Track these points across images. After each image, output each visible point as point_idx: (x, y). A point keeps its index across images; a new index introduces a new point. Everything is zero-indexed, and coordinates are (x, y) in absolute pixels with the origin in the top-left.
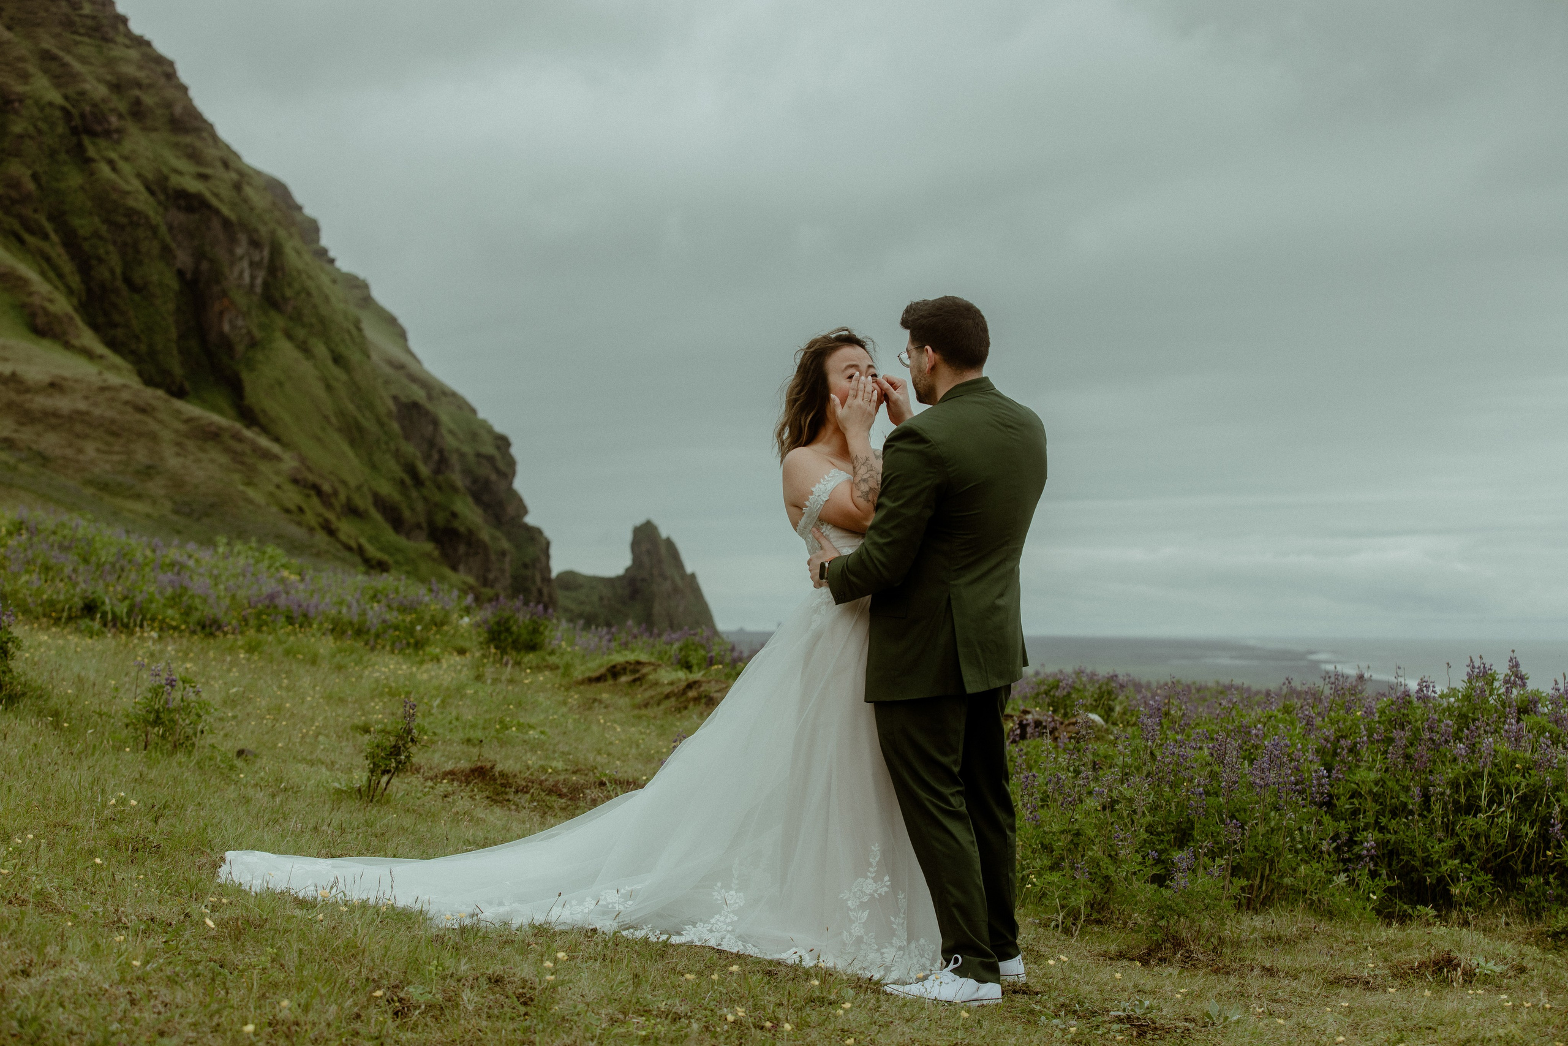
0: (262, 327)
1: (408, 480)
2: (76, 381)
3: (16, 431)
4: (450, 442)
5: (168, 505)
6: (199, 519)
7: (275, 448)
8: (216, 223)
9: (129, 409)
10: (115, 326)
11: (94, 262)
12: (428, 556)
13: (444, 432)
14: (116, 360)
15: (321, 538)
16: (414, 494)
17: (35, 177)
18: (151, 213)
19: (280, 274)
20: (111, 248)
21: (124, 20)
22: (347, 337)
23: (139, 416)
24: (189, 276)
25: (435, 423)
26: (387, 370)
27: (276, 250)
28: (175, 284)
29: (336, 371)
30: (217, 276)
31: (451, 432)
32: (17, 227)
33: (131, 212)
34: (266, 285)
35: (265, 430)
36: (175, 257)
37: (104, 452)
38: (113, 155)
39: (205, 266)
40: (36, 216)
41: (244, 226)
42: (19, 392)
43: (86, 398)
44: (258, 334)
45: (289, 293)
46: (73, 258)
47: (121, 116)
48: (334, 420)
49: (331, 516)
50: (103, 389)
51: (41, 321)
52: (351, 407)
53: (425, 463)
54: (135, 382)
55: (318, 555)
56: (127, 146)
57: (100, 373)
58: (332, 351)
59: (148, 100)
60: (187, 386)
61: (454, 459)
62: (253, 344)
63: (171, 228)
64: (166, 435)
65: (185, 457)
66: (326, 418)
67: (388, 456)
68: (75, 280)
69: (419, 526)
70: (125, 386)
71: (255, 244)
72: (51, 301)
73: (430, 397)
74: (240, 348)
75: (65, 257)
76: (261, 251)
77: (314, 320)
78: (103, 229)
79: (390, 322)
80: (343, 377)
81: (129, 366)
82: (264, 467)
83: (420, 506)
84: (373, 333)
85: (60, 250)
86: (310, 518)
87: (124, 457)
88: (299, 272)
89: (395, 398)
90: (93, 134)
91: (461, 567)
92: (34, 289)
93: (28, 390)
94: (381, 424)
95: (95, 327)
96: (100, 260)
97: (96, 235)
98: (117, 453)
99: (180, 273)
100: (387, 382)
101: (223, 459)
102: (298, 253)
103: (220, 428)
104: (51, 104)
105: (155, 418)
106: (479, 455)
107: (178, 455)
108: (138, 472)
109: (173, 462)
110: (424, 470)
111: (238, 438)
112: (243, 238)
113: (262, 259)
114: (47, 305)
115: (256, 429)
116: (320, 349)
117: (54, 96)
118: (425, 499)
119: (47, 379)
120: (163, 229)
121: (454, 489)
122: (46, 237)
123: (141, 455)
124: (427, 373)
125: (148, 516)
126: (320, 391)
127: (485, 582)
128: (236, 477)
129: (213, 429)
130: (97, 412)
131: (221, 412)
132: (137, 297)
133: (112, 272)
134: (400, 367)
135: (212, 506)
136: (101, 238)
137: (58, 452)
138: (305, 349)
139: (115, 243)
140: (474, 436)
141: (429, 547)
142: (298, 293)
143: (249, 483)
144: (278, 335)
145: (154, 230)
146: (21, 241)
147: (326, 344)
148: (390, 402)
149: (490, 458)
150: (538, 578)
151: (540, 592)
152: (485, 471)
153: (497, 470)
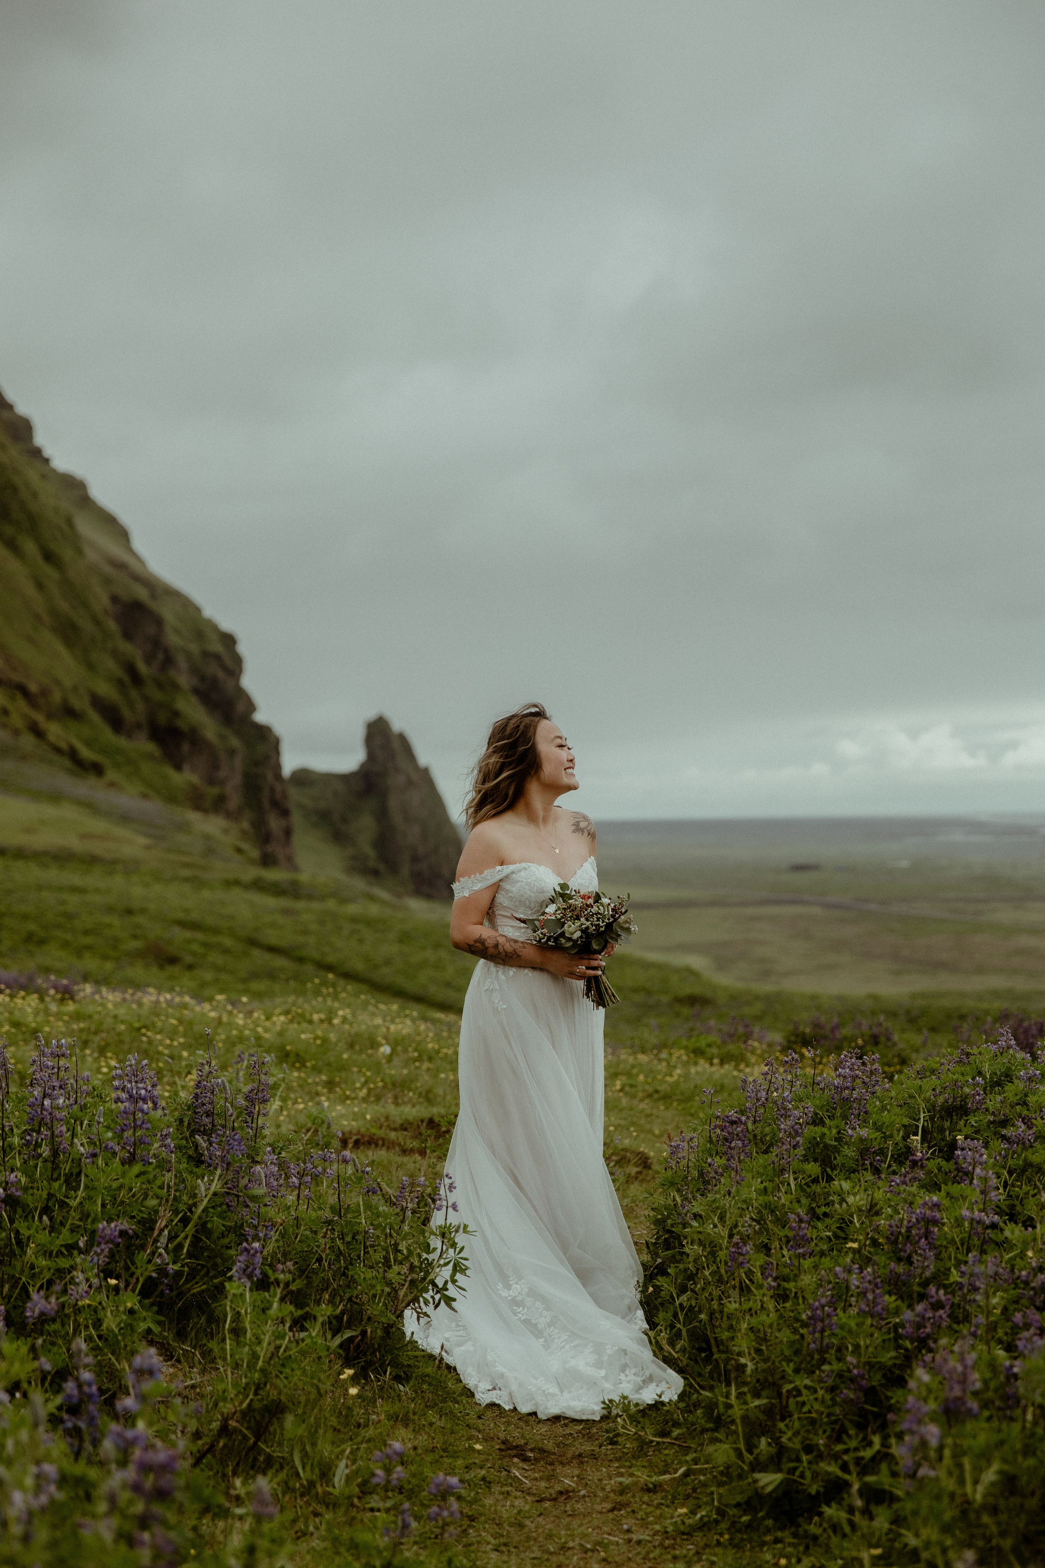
1: (126, 679)
4: (173, 639)
12: (150, 757)
13: (168, 630)
15: (28, 741)
16: (134, 693)
22: (59, 534)
25: (159, 622)
26: (108, 569)
29: (48, 569)
31: (177, 631)
48: (46, 619)
49: (39, 718)
52: (65, 606)
53: (147, 663)
55: (24, 758)
58: (42, 548)
61: (180, 658)
66: (37, 617)
67: (105, 655)
69: (139, 726)
73: (153, 597)
77: (22, 517)
79: (109, 521)
80: (55, 575)
83: (140, 706)
84: (85, 527)
86: (16, 720)
89: (115, 599)
91: (186, 767)
94: (97, 622)
100: (107, 581)
106: (206, 654)
110: (143, 668)
116: (30, 547)
118: (146, 699)
121: (175, 687)
124: (151, 573)
126: (29, 589)
127: (211, 782)
134: (121, 566)
138: (13, 547)
140: (200, 636)
141: (150, 747)
147: (37, 541)
148: (105, 600)
149: (218, 657)
150: (270, 776)
151: (272, 790)
152: (213, 669)
153: (225, 669)
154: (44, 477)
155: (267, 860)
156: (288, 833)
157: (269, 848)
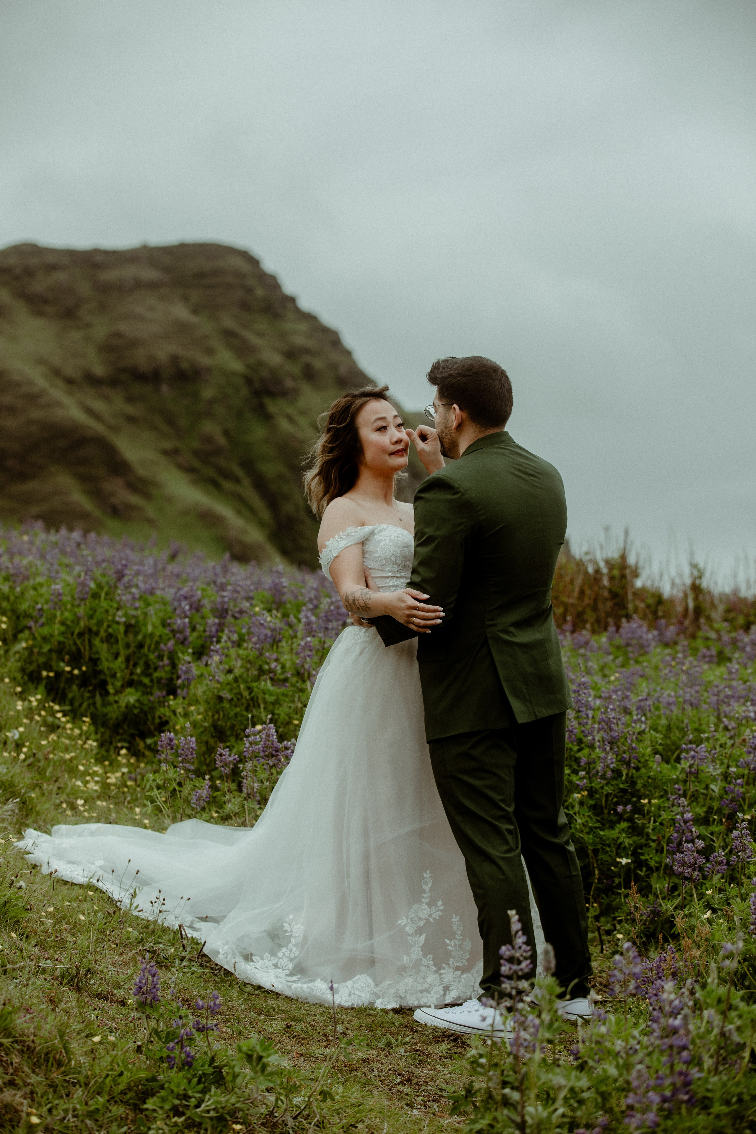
11: (280, 500)
17: (226, 433)
21: (292, 300)
32: (213, 474)
38: (290, 410)
40: (230, 465)
46: (263, 497)
47: (294, 378)
56: (302, 402)
59: (318, 363)
72: (245, 533)
75: (256, 496)
85: (251, 491)
90: (271, 394)
92: (230, 524)
104: (234, 374)
114: (241, 536)
117: (236, 365)
122: (238, 481)
146: (218, 486)
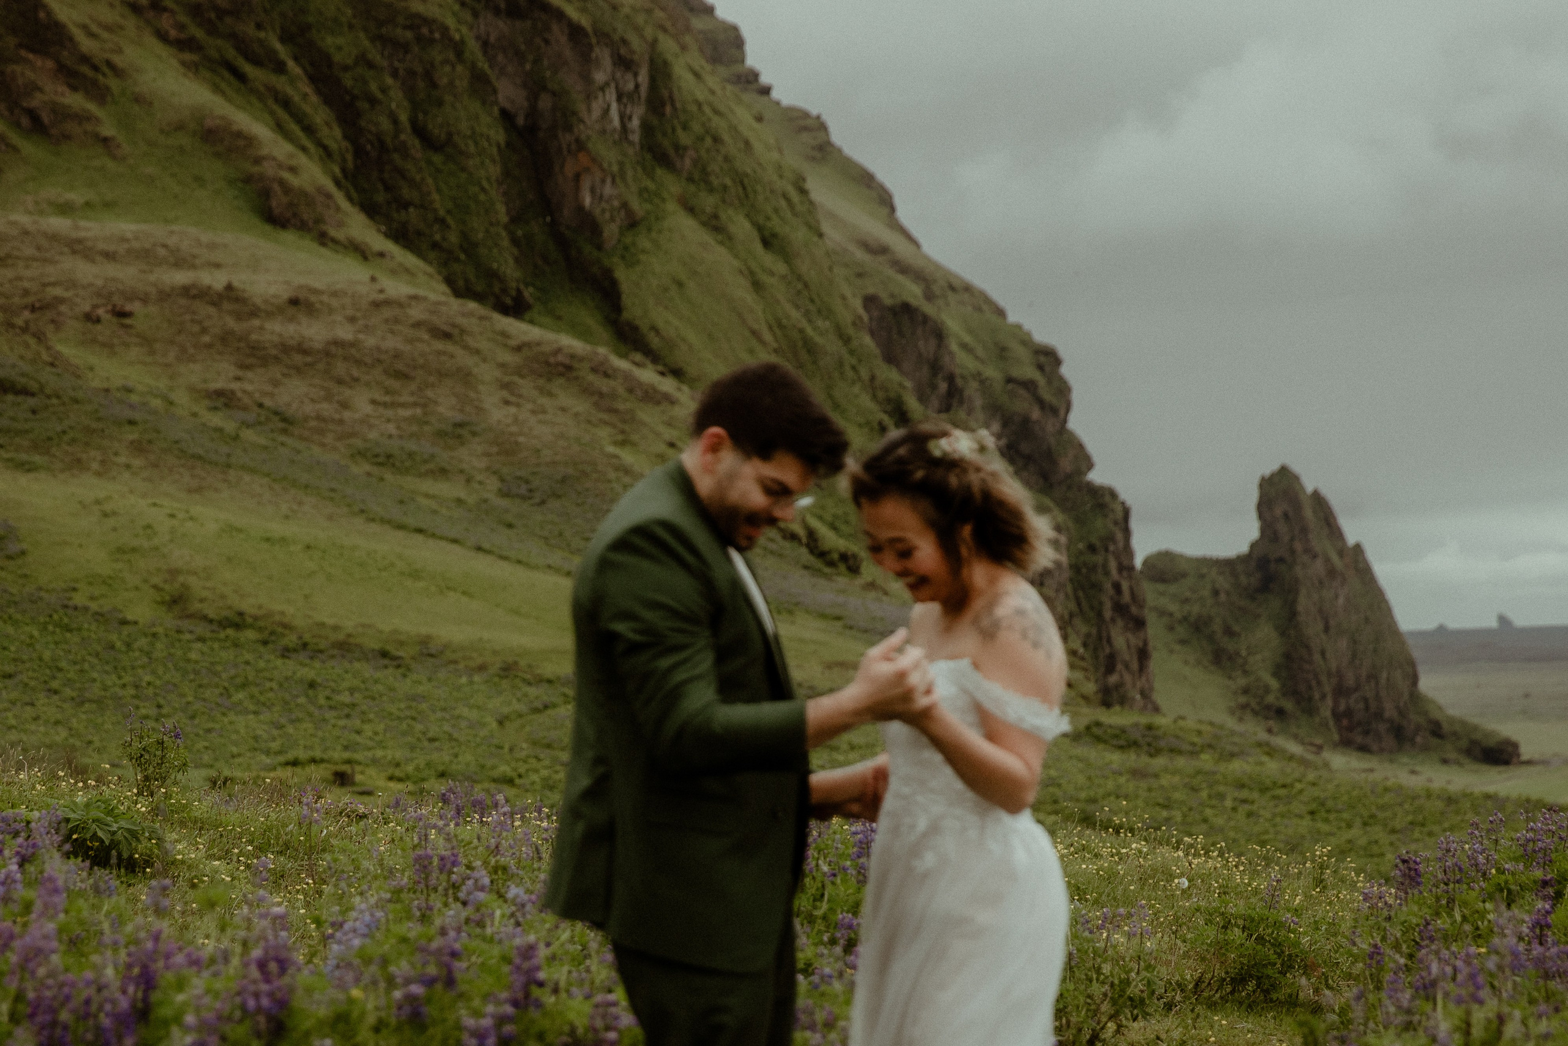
0: (642, 192)
2: (335, 294)
3: (238, 379)
4: (962, 361)
5: (493, 484)
6: (543, 502)
7: (667, 385)
8: (559, 35)
9: (426, 337)
10: (405, 205)
11: (363, 105)
13: (954, 347)
14: (410, 260)
18: (450, 22)
19: (668, 109)
20: (389, 81)
22: (783, 203)
23: (439, 345)
24: (520, 121)
25: (939, 334)
27: (660, 71)
28: (499, 135)
29: (768, 259)
30: (566, 118)
31: (964, 346)
32: (231, 53)
33: (417, 22)
34: (647, 129)
35: (653, 356)
36: (495, 91)
37: (385, 405)
39: (545, 103)
40: (262, 35)
41: (604, 36)
42: (239, 317)
43: (352, 320)
44: (638, 206)
45: (684, 138)
46: (327, 101)
48: (768, 337)
50: (377, 305)
51: (278, 202)
52: (795, 314)
53: (922, 399)
54: (436, 291)
57: (373, 279)
58: (760, 229)
60: (528, 293)
61: (972, 389)
62: (633, 224)
63: (485, 44)
64: (486, 372)
65: (518, 405)
66: (754, 333)
67: (856, 389)
68: (334, 136)
70: (415, 297)
71: (624, 63)
72: (293, 170)
73: (929, 296)
74: (611, 231)
75: (314, 98)
76: (636, 75)
77: (728, 181)
78: (374, 54)
79: (864, 180)
80: (781, 268)
81: (430, 269)
82: (648, 415)
85: (308, 90)
87: (419, 411)
88: (700, 105)
89: (870, 301)
92: (264, 152)
93: (254, 313)
94: (846, 340)
95: (371, 210)
96: (373, 101)
97: (363, 60)
98: (403, 405)
99: (506, 116)
100: (859, 273)
101: (581, 406)
102: (697, 75)
103: (572, 356)
105: (466, 347)
106: (1009, 380)
107: (507, 403)
108: (441, 434)
109: (497, 414)
110: (915, 407)
111: (603, 370)
112: (603, 55)
113: (637, 86)
114: (286, 175)
115: (638, 357)
116: (741, 226)
119: (286, 295)
120: (473, 46)
122: (280, 68)
123: (446, 407)
124: (927, 258)
125: (459, 501)
126: (742, 292)
128: (604, 433)
129: (560, 358)
130: (370, 341)
131: (583, 334)
132: (437, 159)
133: (395, 121)
134: (882, 250)
135: (564, 480)
136: (371, 65)
137: (309, 409)
138: (714, 225)
139: (395, 74)
140: (1002, 353)
142: (701, 139)
143: (623, 443)
144: (671, 206)
145: (458, 48)
146: (241, 77)
147: (747, 216)
148: (857, 304)
149: (1029, 386)
150: (1113, 565)
151: (1117, 587)
152: (1022, 405)
153: (1041, 403)
154: (759, 119)
155: (1109, 697)
156: (1143, 655)
157: (1113, 679)
